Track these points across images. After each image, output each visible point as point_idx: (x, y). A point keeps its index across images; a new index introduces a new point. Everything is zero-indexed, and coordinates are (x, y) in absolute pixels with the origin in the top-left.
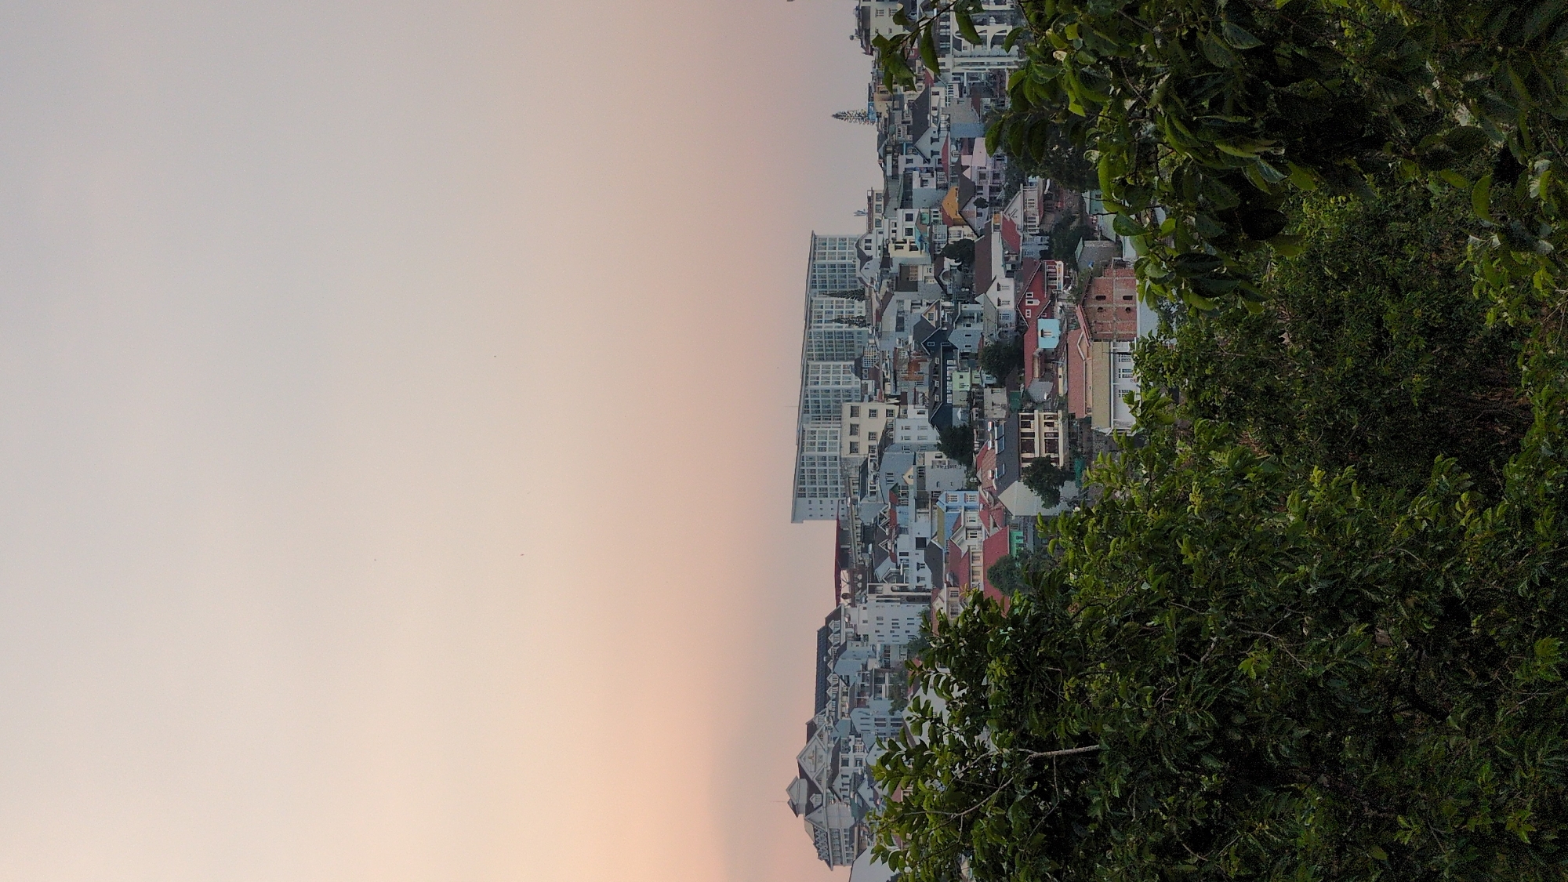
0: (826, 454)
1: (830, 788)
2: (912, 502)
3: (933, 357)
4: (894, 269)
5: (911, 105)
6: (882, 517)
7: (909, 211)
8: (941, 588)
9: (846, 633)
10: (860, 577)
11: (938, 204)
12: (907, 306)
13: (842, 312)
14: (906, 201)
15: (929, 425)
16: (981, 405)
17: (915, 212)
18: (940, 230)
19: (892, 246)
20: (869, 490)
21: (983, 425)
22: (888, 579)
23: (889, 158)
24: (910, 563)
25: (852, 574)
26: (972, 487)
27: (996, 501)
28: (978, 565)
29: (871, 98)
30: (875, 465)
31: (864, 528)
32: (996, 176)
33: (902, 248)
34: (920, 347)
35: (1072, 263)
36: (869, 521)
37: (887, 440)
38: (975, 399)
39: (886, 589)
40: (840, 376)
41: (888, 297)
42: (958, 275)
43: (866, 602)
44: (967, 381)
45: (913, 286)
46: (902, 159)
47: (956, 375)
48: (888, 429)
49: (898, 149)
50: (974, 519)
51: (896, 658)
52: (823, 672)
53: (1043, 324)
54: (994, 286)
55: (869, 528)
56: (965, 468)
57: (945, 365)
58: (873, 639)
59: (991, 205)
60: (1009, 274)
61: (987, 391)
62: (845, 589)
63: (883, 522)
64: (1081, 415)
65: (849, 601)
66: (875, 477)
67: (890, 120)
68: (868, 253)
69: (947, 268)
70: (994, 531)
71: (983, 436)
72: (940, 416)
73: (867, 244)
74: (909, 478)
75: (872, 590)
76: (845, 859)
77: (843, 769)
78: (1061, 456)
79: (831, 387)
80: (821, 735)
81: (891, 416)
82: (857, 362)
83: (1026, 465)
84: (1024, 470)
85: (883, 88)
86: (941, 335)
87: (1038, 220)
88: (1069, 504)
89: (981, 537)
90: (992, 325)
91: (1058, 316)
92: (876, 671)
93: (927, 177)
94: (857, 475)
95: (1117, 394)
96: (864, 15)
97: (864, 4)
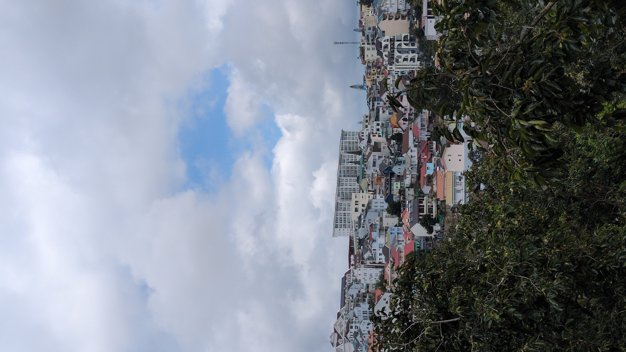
0: (346, 212)
1: (346, 337)
2: (378, 231)
3: (386, 176)
4: (372, 144)
5: (380, 83)
6: (366, 236)
7: (378, 122)
8: (388, 263)
9: (353, 279)
10: (358, 258)
12: (377, 157)
13: (353, 159)
14: (377, 119)
15: (385, 202)
16: (404, 195)
17: (380, 122)
18: (390, 129)
19: (371, 135)
20: (362, 226)
21: (405, 202)
22: (369, 259)
23: (371, 103)
24: (376, 253)
25: (355, 257)
26: (401, 225)
27: (409, 231)
28: (403, 255)
29: (364, 80)
30: (364, 216)
31: (360, 240)
33: (375, 136)
34: (381, 172)
35: (439, 142)
36: (361, 237)
37: (369, 207)
38: (402, 192)
39: (368, 262)
40: (351, 183)
41: (370, 154)
42: (396, 146)
43: (360, 267)
44: (399, 186)
45: (379, 150)
46: (376, 103)
47: (395, 183)
48: (370, 203)
49: (374, 99)
50: (401, 237)
51: (370, 289)
52: (343, 293)
53: (428, 165)
54: (410, 150)
55: (361, 239)
56: (398, 218)
57: (391, 180)
58: (363, 281)
59: (409, 120)
60: (415, 146)
61: (407, 189)
62: (352, 262)
63: (367, 237)
64: (442, 199)
65: (354, 267)
66: (364, 221)
68: (363, 138)
69: (392, 144)
70: (408, 242)
71: (404, 206)
72: (389, 198)
73: (363, 134)
75: (362, 263)
77: (351, 330)
78: (434, 214)
79: (348, 187)
80: (342, 317)
81: (371, 198)
82: (358, 178)
83: (421, 217)
84: (420, 219)
85: (369, 76)
86: (390, 168)
87: (426, 126)
88: (437, 233)
89: (404, 244)
90: (409, 165)
91: (433, 162)
92: (364, 293)
93: (385, 109)
94: (357, 220)
95: (455, 192)
96: (362, 50)
97: (362, 46)
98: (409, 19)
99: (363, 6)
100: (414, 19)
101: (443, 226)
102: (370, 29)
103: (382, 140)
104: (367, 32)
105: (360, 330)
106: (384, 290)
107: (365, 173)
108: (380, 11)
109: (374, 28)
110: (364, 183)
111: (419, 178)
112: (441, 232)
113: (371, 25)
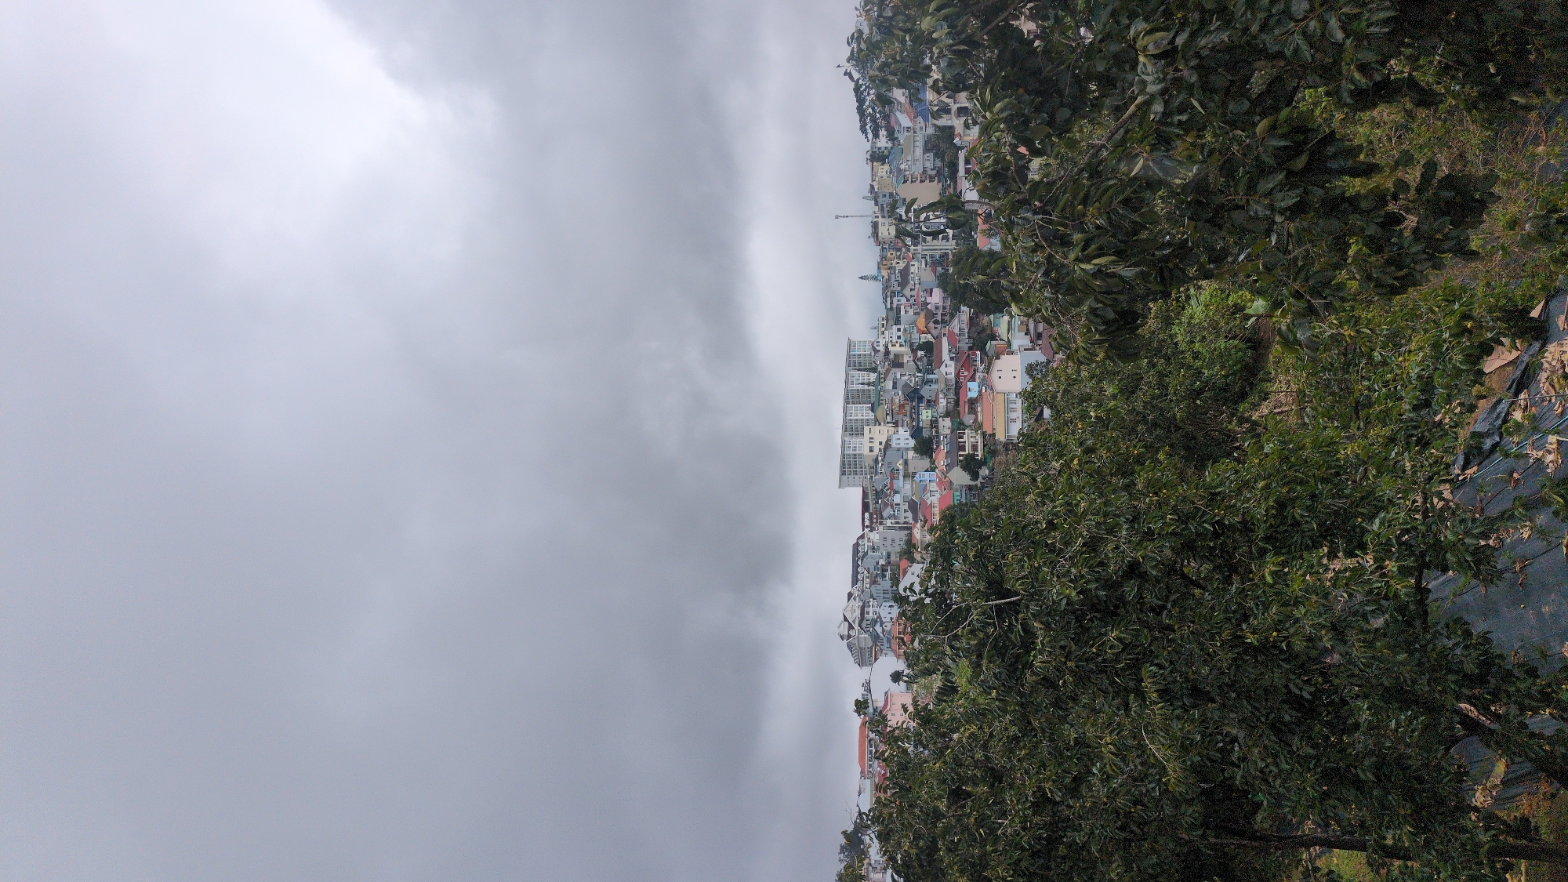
0: (857, 452)
1: (860, 625)
2: (901, 477)
4: (892, 357)
5: (900, 272)
7: (899, 327)
8: (917, 522)
11: (914, 323)
12: (898, 376)
14: (898, 321)
15: (910, 437)
16: (936, 427)
18: (916, 336)
19: (890, 345)
20: (879, 471)
21: (938, 437)
23: (889, 299)
26: (933, 470)
27: (946, 477)
28: (936, 510)
29: (879, 268)
32: (944, 308)
34: (905, 396)
35: (984, 352)
37: (888, 445)
38: (934, 423)
39: (889, 523)
40: (862, 412)
41: (888, 371)
42: (925, 359)
44: (930, 414)
45: (901, 365)
46: (895, 299)
47: (924, 411)
48: (889, 440)
49: (893, 295)
50: (934, 486)
51: (893, 558)
52: (855, 566)
53: (970, 385)
54: (944, 365)
57: (919, 406)
58: (882, 547)
59: (942, 323)
60: (952, 359)
62: (867, 523)
64: (989, 432)
67: (889, 280)
68: (878, 348)
69: (919, 355)
70: (945, 492)
71: (938, 443)
72: (916, 433)
74: (900, 465)
75: (881, 523)
76: (868, 663)
77: (866, 617)
78: (980, 453)
79: (860, 417)
80: (855, 599)
81: (890, 433)
82: (873, 405)
83: (961, 458)
84: (960, 461)
85: (885, 263)
86: (916, 391)
87: (967, 330)
88: (984, 479)
89: (938, 495)
90: (943, 386)
91: (978, 380)
92: (882, 565)
93: (908, 308)
94: (872, 464)
95: (1009, 421)
96: (875, 226)
97: (875, 220)
98: (939, 181)
99: (875, 164)
100: (946, 181)
101: (992, 470)
102: (885, 196)
103: (906, 349)
104: (881, 200)
105: (879, 617)
106: (912, 560)
107: (882, 398)
108: (899, 170)
109: (891, 195)
110: (880, 413)
111: (957, 403)
112: (989, 479)
113: (887, 191)
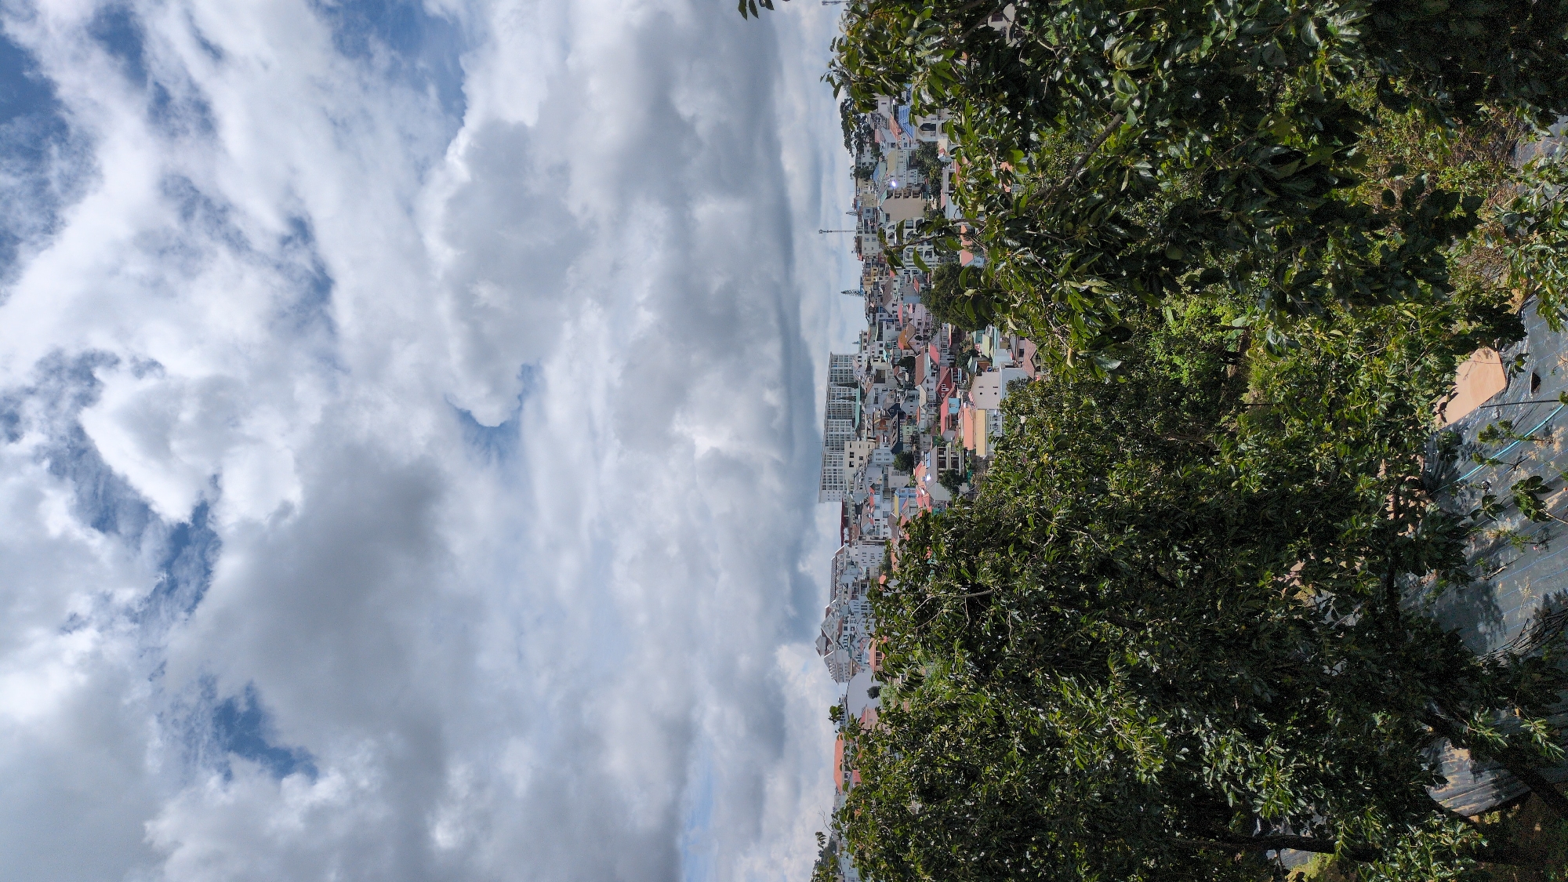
0: (837, 467)
1: (838, 641)
2: (881, 492)
3: (893, 417)
4: (873, 372)
6: (865, 500)
7: (881, 342)
8: (896, 538)
9: (847, 561)
10: (854, 532)
11: (896, 338)
12: (880, 391)
13: (846, 394)
14: (880, 338)
16: (918, 443)
17: (884, 342)
19: (872, 360)
21: (919, 453)
22: (869, 533)
23: (871, 315)
24: (880, 525)
25: (850, 530)
26: (913, 486)
29: (862, 284)
30: (862, 473)
31: (856, 506)
32: (927, 324)
33: (877, 361)
34: (886, 411)
35: (966, 369)
36: (859, 502)
37: (869, 460)
38: (915, 439)
39: (868, 538)
40: (844, 428)
41: (870, 386)
42: (907, 375)
43: (857, 544)
44: (911, 430)
45: (883, 381)
47: (905, 427)
48: (870, 455)
49: (876, 310)
51: (872, 574)
52: (834, 581)
53: (952, 400)
54: (925, 381)
55: (859, 506)
56: (909, 475)
57: (900, 422)
58: (861, 564)
59: (924, 338)
60: (933, 375)
62: (846, 538)
63: (867, 503)
64: (970, 449)
65: (848, 544)
66: (862, 480)
67: (871, 295)
68: (860, 364)
69: (900, 372)
71: (919, 458)
72: (897, 449)
73: (860, 359)
74: (880, 480)
75: (860, 538)
76: (845, 679)
77: (845, 633)
78: (960, 470)
79: (840, 433)
80: (833, 614)
81: (872, 448)
82: (854, 420)
83: (942, 474)
84: (941, 478)
85: (868, 278)
86: (898, 406)
87: (948, 346)
88: (964, 495)
90: (924, 401)
91: (959, 396)
92: (862, 581)
93: (890, 324)
94: (852, 478)
96: (858, 240)
97: (860, 235)
98: (922, 198)
99: (859, 179)
100: (930, 197)
102: (868, 211)
103: (887, 367)
104: (864, 215)
109: (875, 210)
113: (871, 207)
